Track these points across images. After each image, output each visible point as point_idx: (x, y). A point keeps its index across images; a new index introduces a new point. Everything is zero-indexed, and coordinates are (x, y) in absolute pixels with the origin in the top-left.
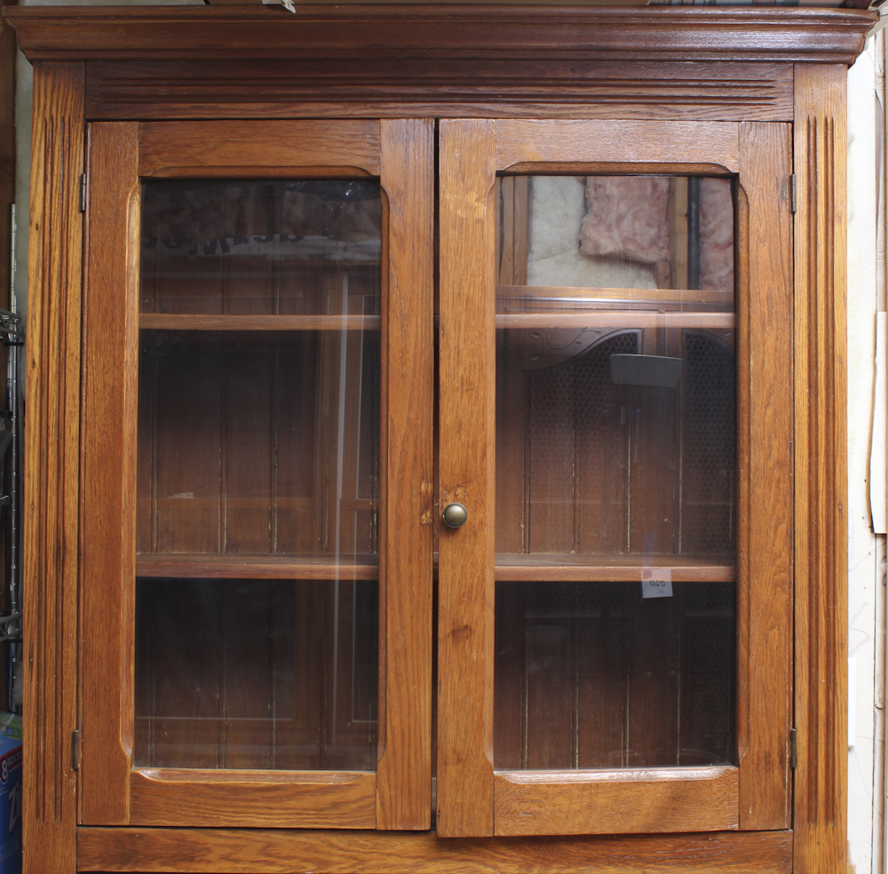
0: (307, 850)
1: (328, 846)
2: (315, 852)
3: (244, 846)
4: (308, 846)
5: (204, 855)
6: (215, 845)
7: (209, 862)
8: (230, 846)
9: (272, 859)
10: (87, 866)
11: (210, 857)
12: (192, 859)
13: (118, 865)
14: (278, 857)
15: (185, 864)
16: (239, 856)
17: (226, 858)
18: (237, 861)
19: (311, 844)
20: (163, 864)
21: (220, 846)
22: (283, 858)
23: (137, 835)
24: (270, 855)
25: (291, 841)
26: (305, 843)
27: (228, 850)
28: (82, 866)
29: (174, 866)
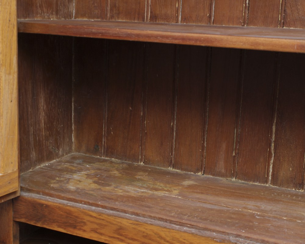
0: (144, 237)
1: (158, 237)
2: (150, 239)
3: (106, 225)
4: (145, 234)
5: (82, 226)
6: (89, 221)
7: (84, 231)
8: (98, 224)
9: (123, 238)
10: (18, 218)
11: (85, 228)
12: (75, 227)
13: (34, 222)
14: (126, 237)
15: (71, 229)
16: (102, 231)
17: (95, 231)
18: (101, 234)
19: (147, 234)
20: (59, 226)
21: (92, 222)
22: (129, 239)
23: (45, 205)
24: (121, 235)
25: (134, 228)
26: (144, 232)
27: (96, 226)
28: (16, 218)
29: (65, 229)
